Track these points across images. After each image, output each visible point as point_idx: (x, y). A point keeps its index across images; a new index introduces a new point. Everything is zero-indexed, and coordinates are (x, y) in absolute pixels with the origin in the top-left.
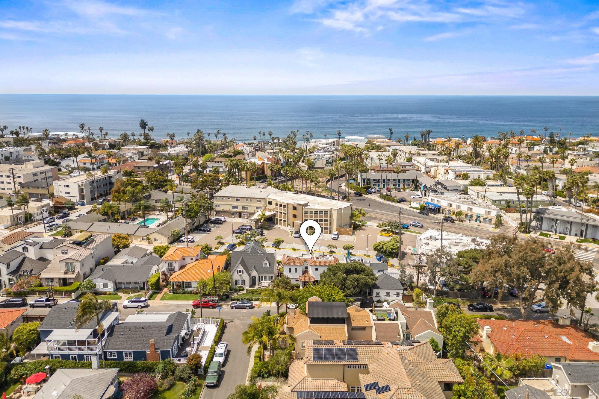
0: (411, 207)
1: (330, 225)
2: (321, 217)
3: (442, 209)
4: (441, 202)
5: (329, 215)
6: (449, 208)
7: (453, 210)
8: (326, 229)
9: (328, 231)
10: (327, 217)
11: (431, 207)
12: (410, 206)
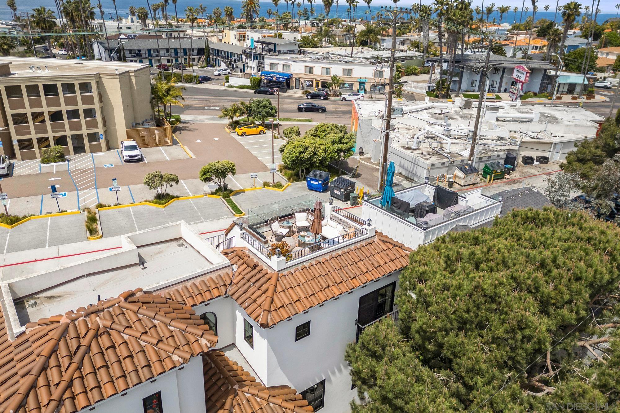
0: (231, 87)
1: (105, 125)
2: (71, 101)
3: (294, 79)
4: (292, 67)
5: (95, 93)
6: (310, 76)
7: (317, 78)
8: (93, 137)
9: (102, 142)
10: (90, 100)
11: (274, 79)
12: (226, 85)
